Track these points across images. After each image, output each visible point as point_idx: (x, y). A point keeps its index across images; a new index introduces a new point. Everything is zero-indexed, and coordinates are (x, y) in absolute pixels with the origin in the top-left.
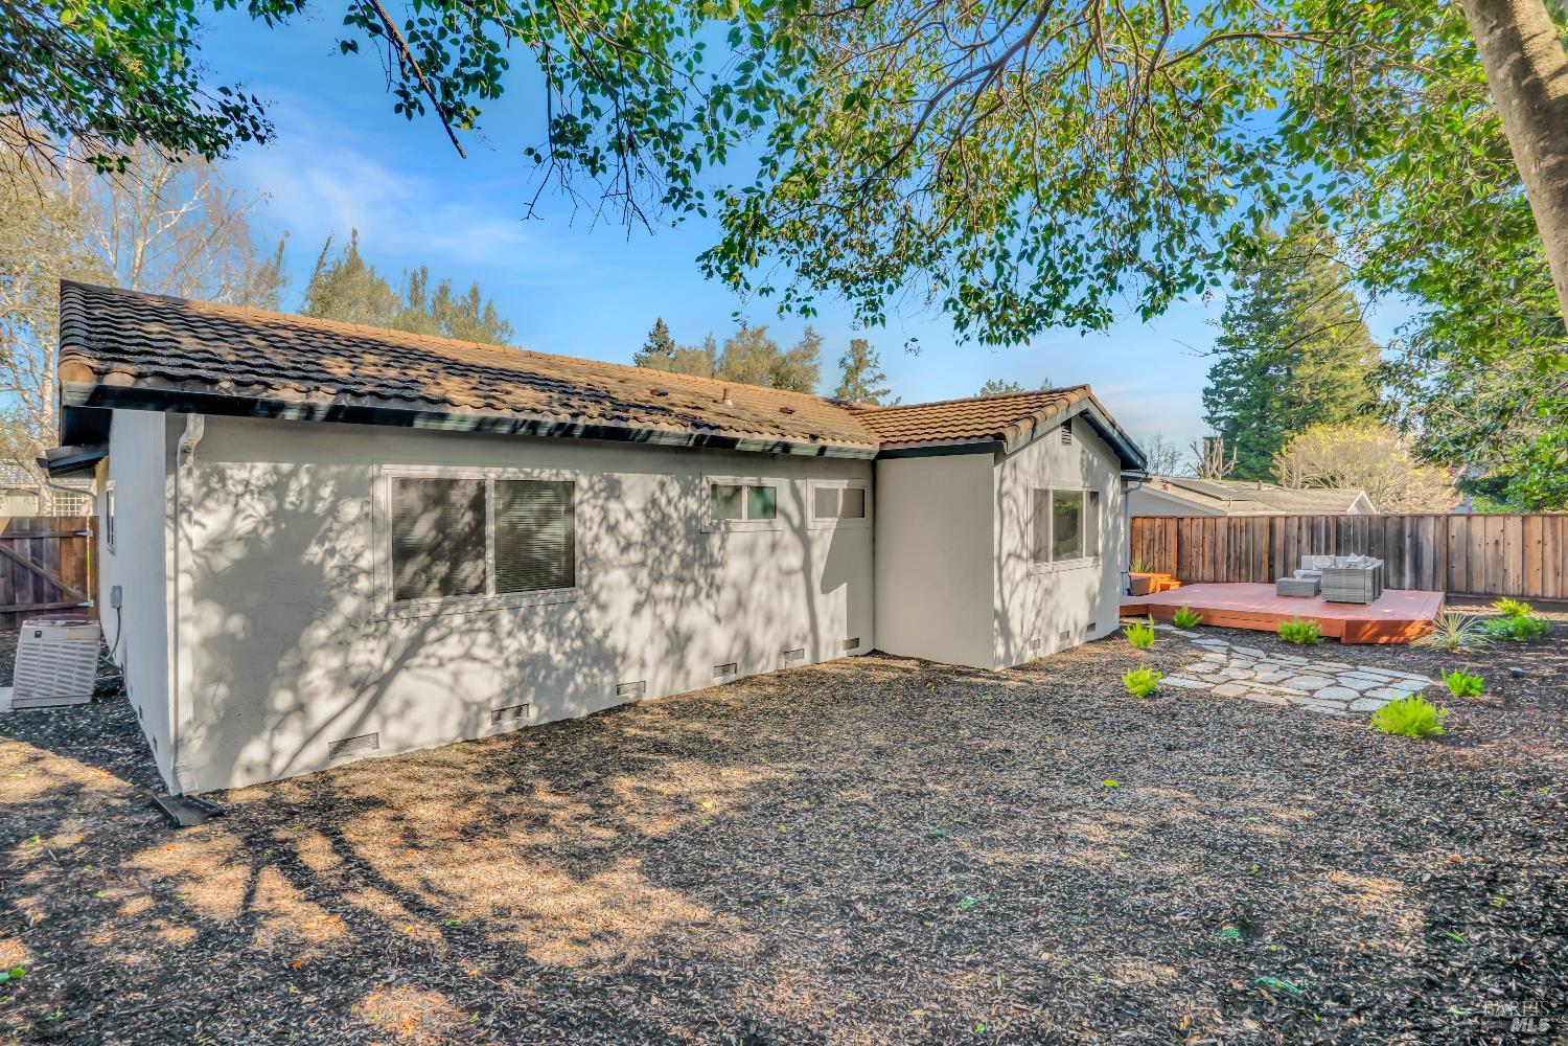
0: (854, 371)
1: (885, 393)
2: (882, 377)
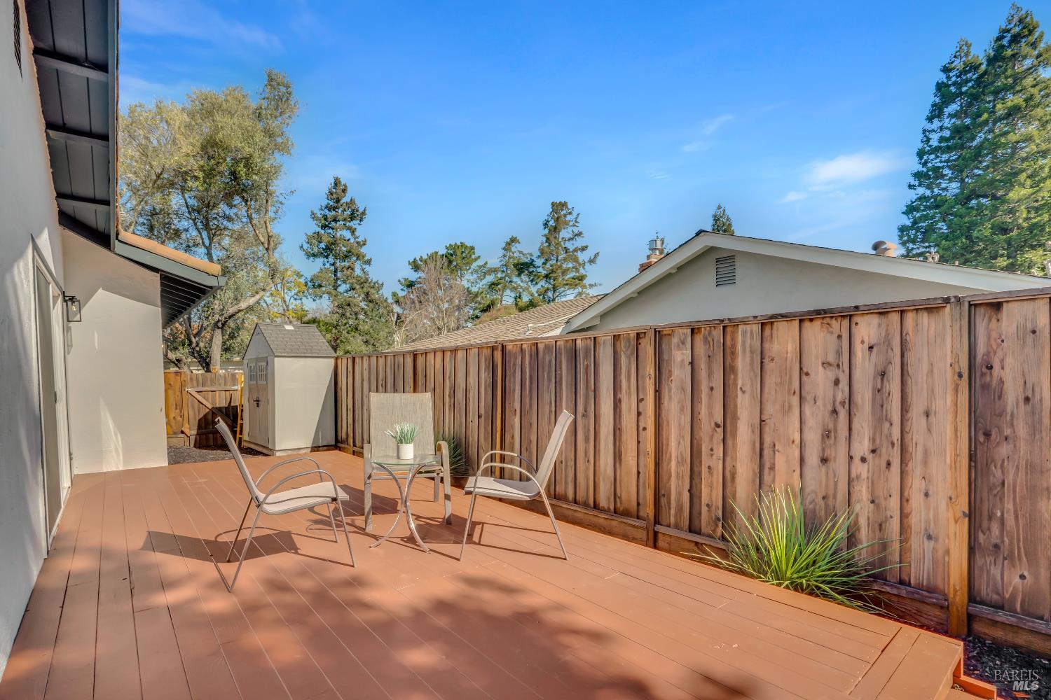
1: (584, 249)
2: (580, 234)
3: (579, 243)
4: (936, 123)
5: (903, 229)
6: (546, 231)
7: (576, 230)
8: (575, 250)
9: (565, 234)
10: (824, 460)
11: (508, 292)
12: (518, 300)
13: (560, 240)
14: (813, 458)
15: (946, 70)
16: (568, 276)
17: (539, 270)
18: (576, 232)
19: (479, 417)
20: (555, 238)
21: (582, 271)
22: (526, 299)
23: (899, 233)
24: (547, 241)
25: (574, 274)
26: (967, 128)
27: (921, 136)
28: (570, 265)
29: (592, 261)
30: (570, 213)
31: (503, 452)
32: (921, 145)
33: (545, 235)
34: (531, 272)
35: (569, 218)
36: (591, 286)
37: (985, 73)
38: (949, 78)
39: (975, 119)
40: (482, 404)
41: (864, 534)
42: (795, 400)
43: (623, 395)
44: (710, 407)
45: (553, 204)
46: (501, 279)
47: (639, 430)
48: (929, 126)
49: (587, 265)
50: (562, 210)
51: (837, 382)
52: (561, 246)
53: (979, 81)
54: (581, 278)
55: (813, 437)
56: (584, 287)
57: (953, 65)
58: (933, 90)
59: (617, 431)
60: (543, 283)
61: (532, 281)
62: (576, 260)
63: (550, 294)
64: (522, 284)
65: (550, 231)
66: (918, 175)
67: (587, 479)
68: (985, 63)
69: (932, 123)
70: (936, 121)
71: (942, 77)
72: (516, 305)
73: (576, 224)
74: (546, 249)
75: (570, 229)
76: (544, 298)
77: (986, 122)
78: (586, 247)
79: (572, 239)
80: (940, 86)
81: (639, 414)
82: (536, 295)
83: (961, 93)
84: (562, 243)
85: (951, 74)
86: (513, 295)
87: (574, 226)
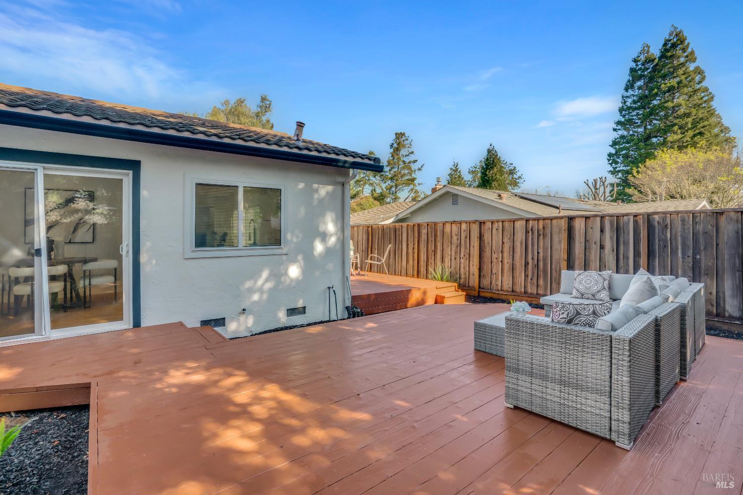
0: (397, 150)
1: (415, 161)
2: (412, 153)
3: (412, 158)
4: (630, 92)
5: (610, 155)
6: (392, 150)
7: (410, 150)
8: (410, 162)
9: (403, 152)
10: (455, 259)
11: (367, 186)
12: (374, 192)
13: (400, 156)
14: (453, 259)
15: (635, 61)
16: (405, 178)
17: (387, 174)
18: (410, 151)
19: (363, 251)
20: (397, 154)
21: (414, 175)
22: (378, 191)
23: (608, 158)
24: (392, 156)
25: (409, 177)
26: (646, 97)
27: (621, 99)
28: (406, 172)
29: (419, 169)
30: (407, 140)
31: (372, 262)
32: (621, 105)
33: (391, 153)
34: (382, 175)
35: (406, 142)
36: (419, 184)
37: (657, 65)
38: (637, 65)
39: (650, 91)
40: (364, 246)
41: (462, 277)
42: (450, 244)
43: (409, 243)
44: (431, 246)
45: (396, 134)
46: (363, 178)
47: (413, 253)
48: (626, 94)
49: (417, 172)
50: (402, 138)
51: (458, 239)
52: (401, 159)
53: (654, 69)
54: (413, 180)
55: (453, 253)
56: (415, 185)
57: (640, 58)
58: (628, 72)
59: (407, 253)
60: (389, 182)
61: (382, 181)
62: (410, 169)
63: (393, 189)
64: (376, 181)
65: (394, 150)
66: (619, 123)
67: (399, 269)
68: (657, 59)
69: (628, 92)
70: (630, 91)
71: (633, 65)
72: (372, 195)
73: (411, 146)
74: (391, 162)
75: (407, 149)
76: (389, 191)
77: (656, 95)
78: (416, 161)
79: (408, 155)
80: (632, 70)
81: (413, 248)
82: (385, 189)
83: (644, 76)
84: (401, 158)
85: (639, 63)
86: (371, 188)
87: (409, 147)
